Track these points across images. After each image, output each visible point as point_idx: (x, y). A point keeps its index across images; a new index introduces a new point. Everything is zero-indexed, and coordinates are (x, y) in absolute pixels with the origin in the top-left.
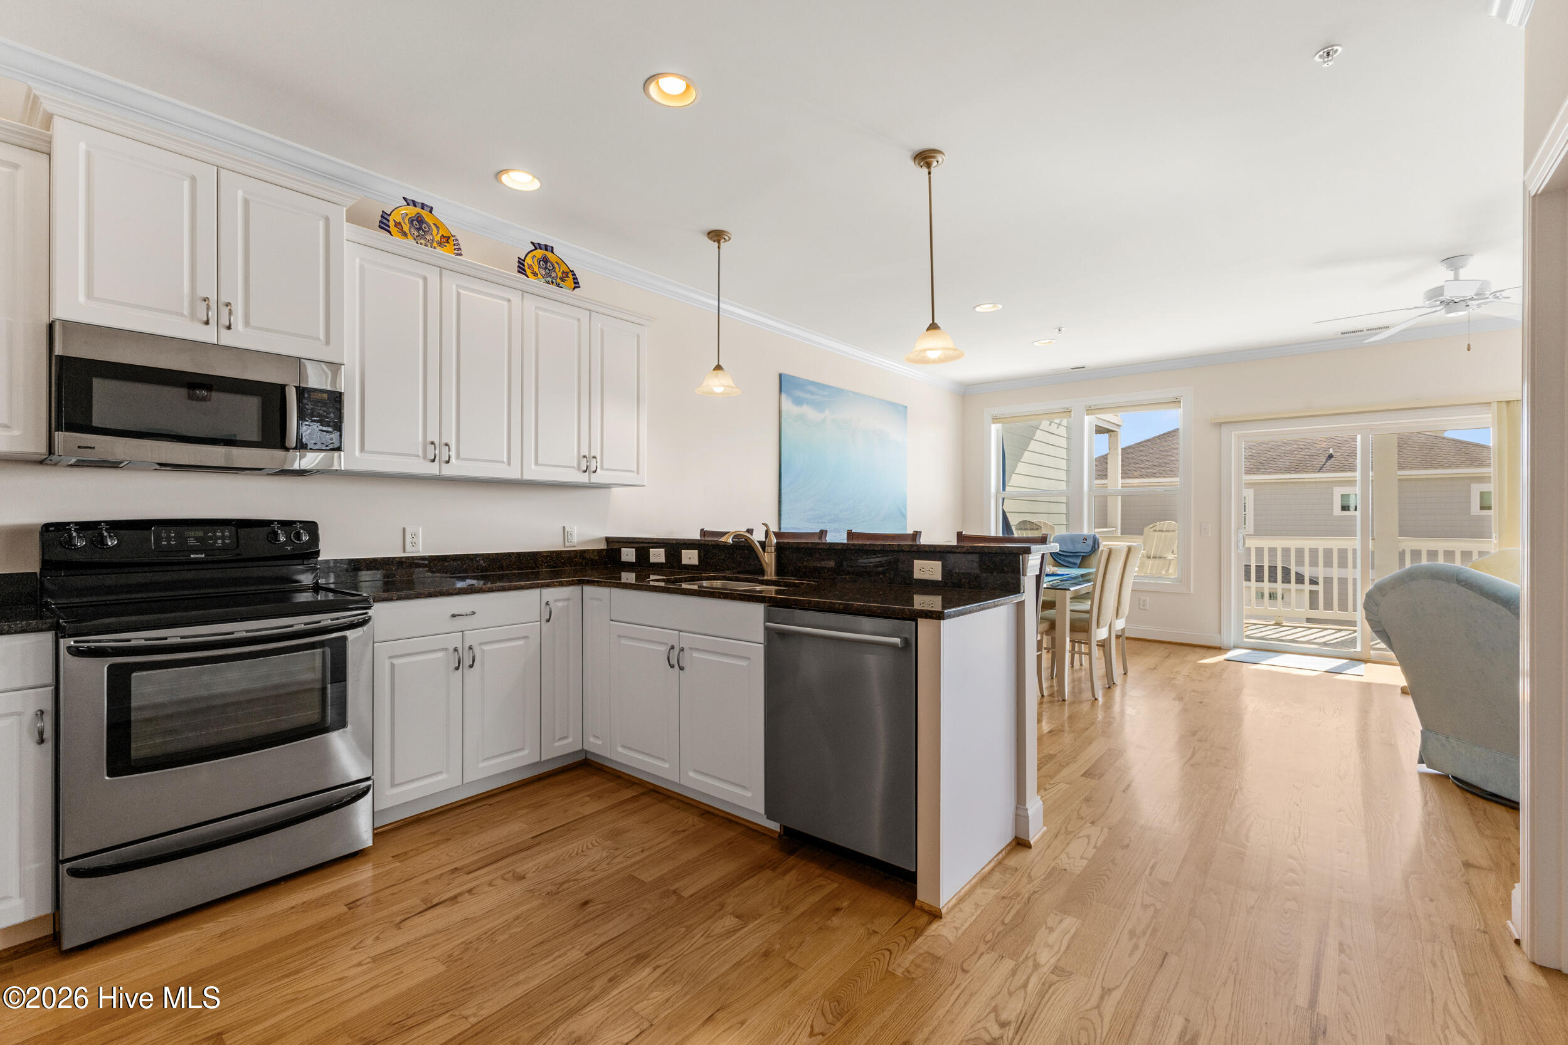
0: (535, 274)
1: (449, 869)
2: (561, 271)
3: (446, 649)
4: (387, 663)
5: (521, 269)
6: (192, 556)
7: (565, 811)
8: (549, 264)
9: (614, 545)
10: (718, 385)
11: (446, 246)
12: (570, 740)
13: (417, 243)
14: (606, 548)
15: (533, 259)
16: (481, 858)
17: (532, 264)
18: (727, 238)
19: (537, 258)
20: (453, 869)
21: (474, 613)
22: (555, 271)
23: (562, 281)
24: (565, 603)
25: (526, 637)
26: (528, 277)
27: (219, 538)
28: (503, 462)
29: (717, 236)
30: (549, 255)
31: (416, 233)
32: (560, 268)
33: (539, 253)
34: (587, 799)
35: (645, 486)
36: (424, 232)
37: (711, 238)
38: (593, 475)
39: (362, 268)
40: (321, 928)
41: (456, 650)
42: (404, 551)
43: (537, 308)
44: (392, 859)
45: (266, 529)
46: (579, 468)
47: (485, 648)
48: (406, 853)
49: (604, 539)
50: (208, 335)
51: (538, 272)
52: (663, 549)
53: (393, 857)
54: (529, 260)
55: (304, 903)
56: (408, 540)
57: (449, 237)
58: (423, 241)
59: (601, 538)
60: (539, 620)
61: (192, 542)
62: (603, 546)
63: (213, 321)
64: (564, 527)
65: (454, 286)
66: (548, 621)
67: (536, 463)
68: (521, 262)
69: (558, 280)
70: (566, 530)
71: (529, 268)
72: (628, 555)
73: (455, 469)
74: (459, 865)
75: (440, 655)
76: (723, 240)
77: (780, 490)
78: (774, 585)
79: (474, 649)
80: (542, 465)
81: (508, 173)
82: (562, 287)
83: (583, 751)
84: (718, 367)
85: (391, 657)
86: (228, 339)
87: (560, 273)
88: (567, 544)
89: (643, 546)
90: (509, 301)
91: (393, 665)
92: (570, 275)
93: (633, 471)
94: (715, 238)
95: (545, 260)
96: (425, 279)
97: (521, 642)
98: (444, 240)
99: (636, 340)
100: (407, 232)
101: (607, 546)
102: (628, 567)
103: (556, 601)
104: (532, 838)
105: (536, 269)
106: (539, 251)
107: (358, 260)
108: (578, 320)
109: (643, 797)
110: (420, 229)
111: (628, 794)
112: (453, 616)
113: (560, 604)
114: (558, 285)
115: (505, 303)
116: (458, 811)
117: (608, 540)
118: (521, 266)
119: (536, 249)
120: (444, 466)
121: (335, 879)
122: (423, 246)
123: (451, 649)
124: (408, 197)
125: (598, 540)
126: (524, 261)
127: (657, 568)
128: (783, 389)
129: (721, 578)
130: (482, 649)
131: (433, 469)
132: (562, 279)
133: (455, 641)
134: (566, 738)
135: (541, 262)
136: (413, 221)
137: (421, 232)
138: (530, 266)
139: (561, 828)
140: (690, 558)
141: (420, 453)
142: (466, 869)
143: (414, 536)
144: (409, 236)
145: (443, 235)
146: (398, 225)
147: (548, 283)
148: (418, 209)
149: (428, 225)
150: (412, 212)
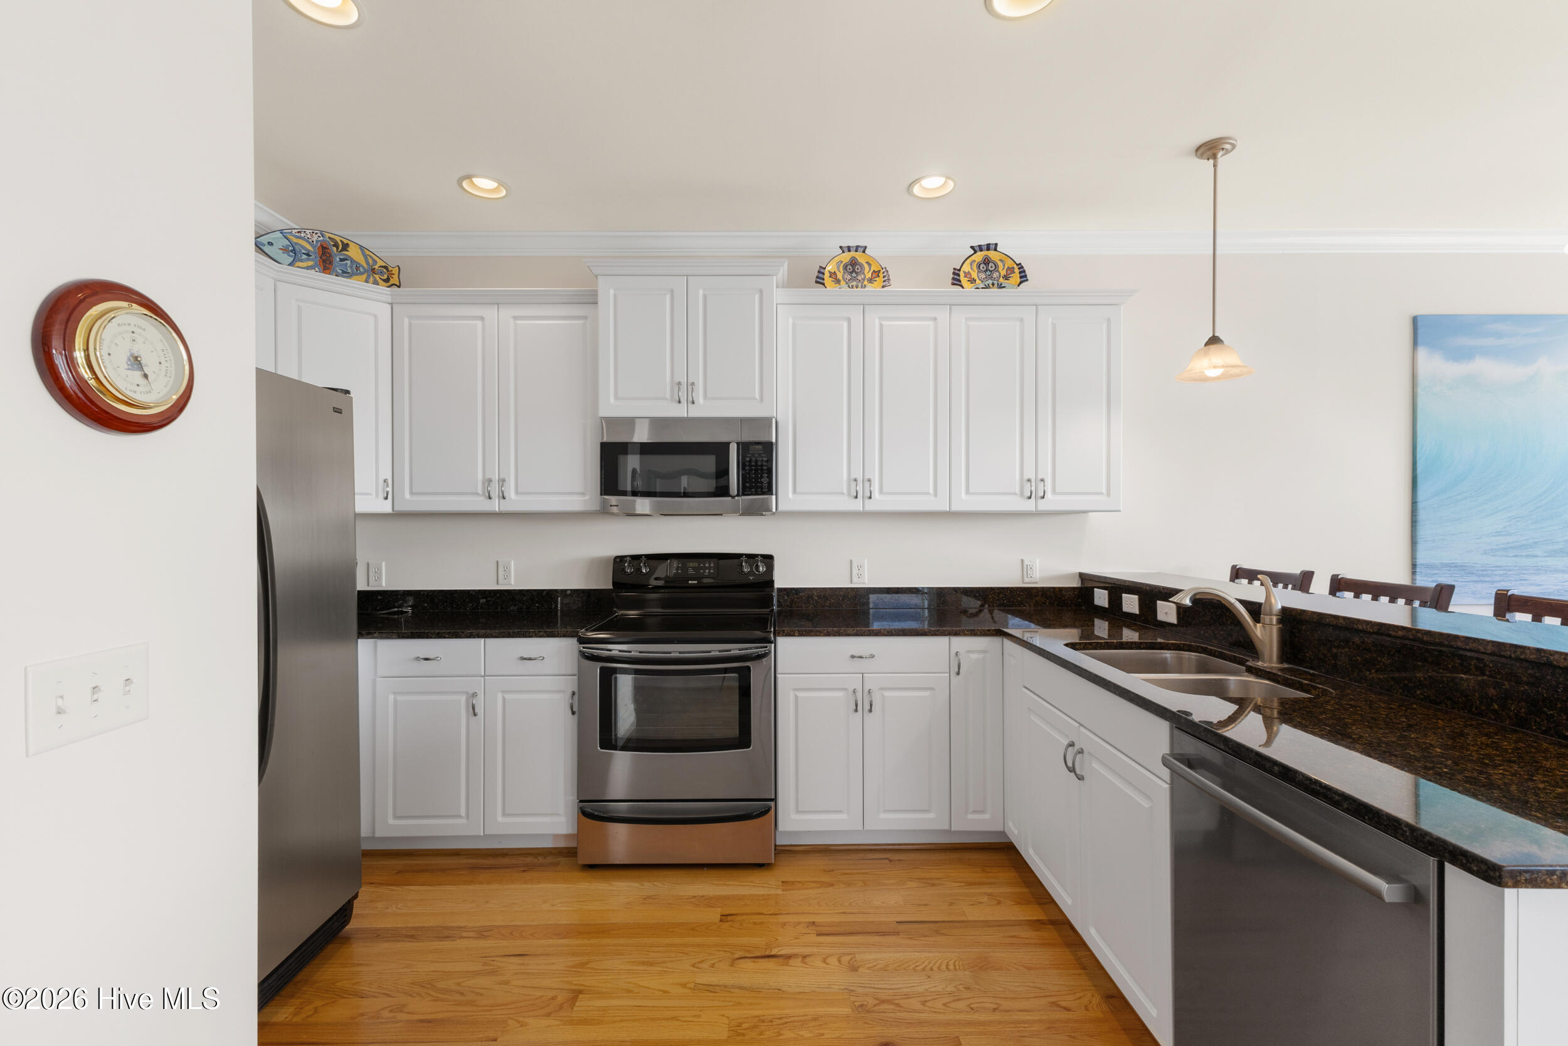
0: (973, 281)
1: (807, 920)
2: (1006, 268)
3: (846, 689)
4: (792, 694)
5: (956, 281)
6: (690, 582)
7: (951, 904)
8: (990, 265)
9: (1088, 583)
10: (1212, 365)
11: (876, 281)
12: (987, 816)
13: (849, 287)
14: (1079, 585)
15: (971, 265)
16: (841, 922)
17: (971, 271)
18: (1228, 146)
19: (976, 263)
20: (809, 923)
21: (872, 656)
22: (998, 271)
23: (1006, 279)
24: (981, 656)
25: (932, 689)
26: (963, 288)
27: (707, 568)
28: (929, 493)
29: (1210, 150)
30: (992, 254)
31: (849, 277)
32: (1004, 265)
33: (979, 256)
34: (985, 899)
35: (1120, 511)
36: (857, 273)
37: (1201, 157)
38: (1041, 502)
39: (794, 326)
40: (693, 929)
41: (854, 691)
42: (851, 583)
43: (967, 319)
44: (781, 884)
45: (736, 561)
46: (1022, 494)
47: (887, 694)
48: (793, 883)
49: (1078, 576)
50: (680, 411)
51: (976, 278)
52: (1137, 597)
53: (783, 882)
54: (966, 268)
55: (703, 896)
56: (855, 571)
57: (880, 271)
58: (854, 283)
59: (1076, 573)
60: (948, 671)
61: (691, 571)
62: (1076, 583)
63: (684, 400)
64: (1022, 560)
65: (877, 321)
66: (958, 673)
67: (968, 492)
68: (956, 273)
69: (1001, 280)
70: (1025, 564)
71: (965, 276)
72: (1101, 598)
73: (879, 503)
74: (819, 920)
75: (840, 694)
76: (1220, 154)
77: (1414, 503)
78: (1268, 679)
79: (873, 694)
80: (973, 494)
81: (920, 181)
82: (1004, 287)
83: (1003, 833)
84: (1214, 340)
85: (795, 690)
86: (695, 412)
87: (1005, 270)
88: (1026, 580)
89: (1117, 588)
90: (935, 319)
91: (796, 698)
92: (1017, 270)
93: (1102, 494)
94: (1209, 153)
95: (987, 261)
96: (849, 320)
97: (926, 694)
98: (874, 275)
99: (1105, 326)
100: (841, 278)
101: (1082, 584)
102: (1101, 612)
103: (968, 652)
104: (897, 922)
105: (974, 275)
106: (979, 253)
107: (791, 320)
108: (1021, 320)
109: (1051, 927)
110: (854, 271)
111: (1036, 914)
112: (853, 657)
113: (974, 656)
114: (1000, 287)
115: (931, 323)
116: (861, 855)
117: (1083, 577)
118: (956, 277)
119: (975, 252)
120: (867, 501)
121: (733, 883)
122: (855, 289)
123: (851, 690)
124: (845, 244)
125: (1070, 576)
126: (959, 270)
127: (1130, 620)
128: (1420, 339)
129: (1200, 650)
130: (882, 694)
131: (857, 506)
132: (1006, 278)
133: (855, 682)
134: (982, 812)
135: (981, 266)
136: (847, 266)
137: (854, 275)
138: (967, 274)
139: (932, 925)
140: (1166, 613)
141: (845, 491)
142: (819, 929)
143: (860, 567)
144: (843, 283)
145: (874, 271)
146: (833, 274)
147: (987, 287)
148: (853, 254)
149: (861, 265)
150: (846, 257)
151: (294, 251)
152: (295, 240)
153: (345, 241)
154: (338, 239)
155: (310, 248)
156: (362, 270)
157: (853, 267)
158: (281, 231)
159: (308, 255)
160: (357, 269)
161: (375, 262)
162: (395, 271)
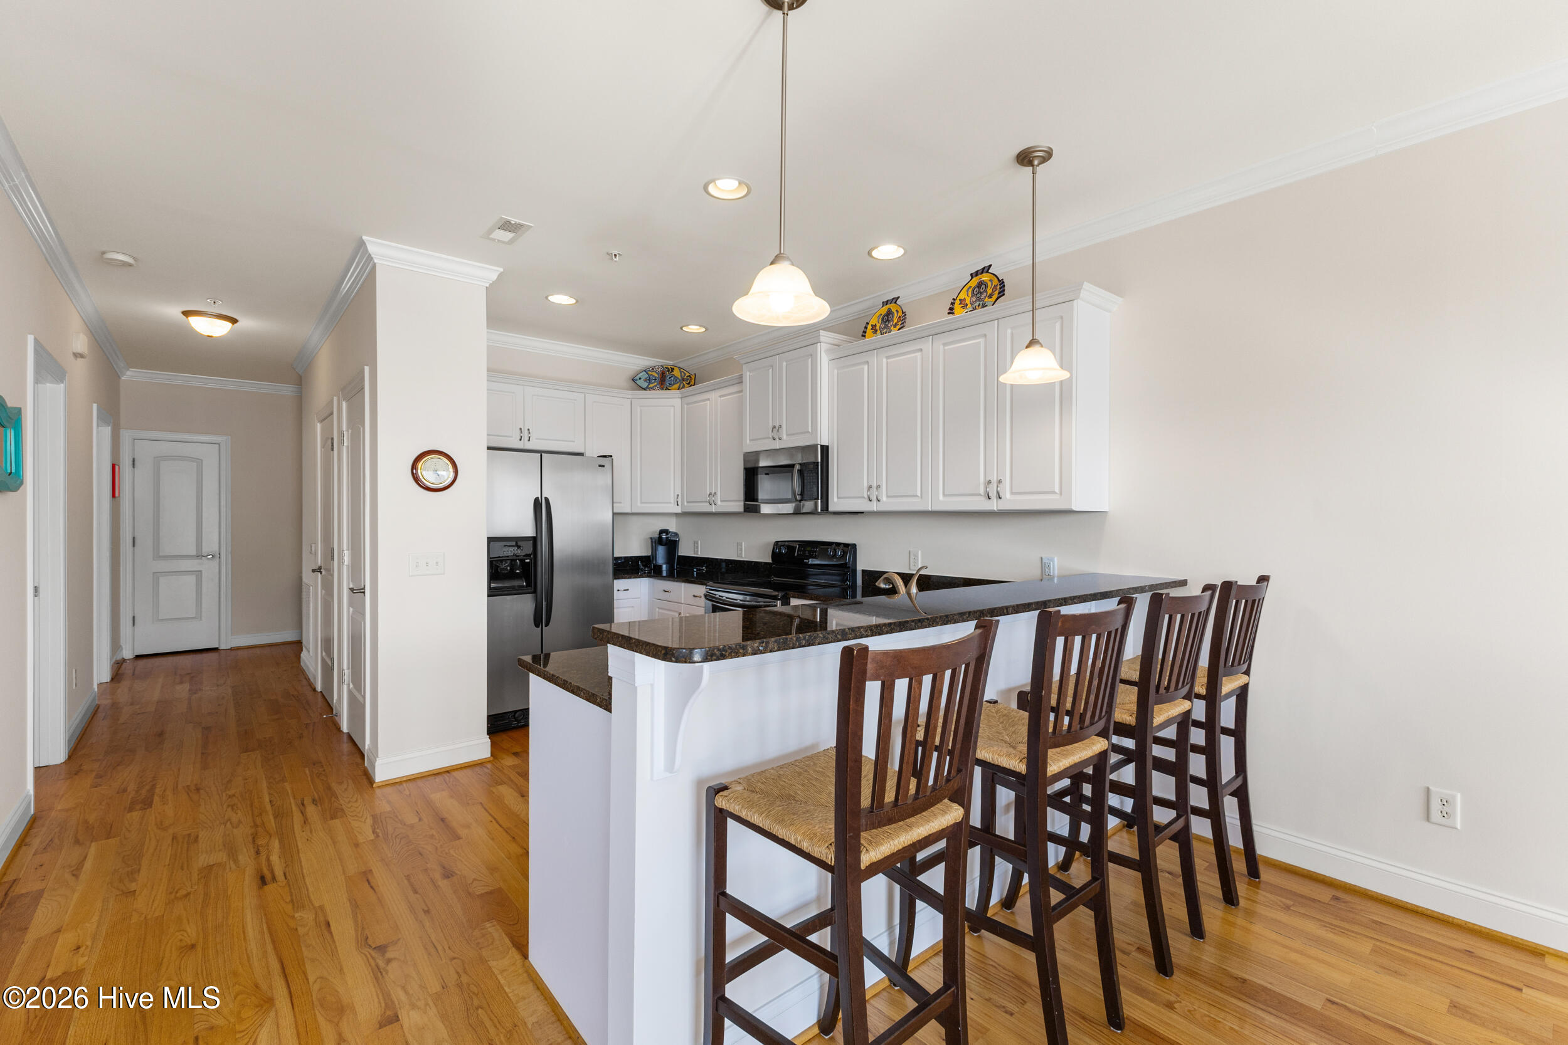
0: (965, 306)
2: (993, 287)
5: (951, 310)
6: (805, 561)
8: (982, 287)
11: (899, 324)
13: (882, 334)
15: (967, 291)
17: (966, 297)
19: (972, 288)
22: (986, 291)
23: (990, 298)
26: (951, 315)
27: (814, 552)
28: (917, 496)
30: (984, 277)
31: (883, 326)
32: (991, 284)
33: (975, 282)
36: (889, 321)
43: (944, 344)
45: (828, 547)
51: (968, 303)
54: (963, 295)
57: (903, 315)
58: (886, 330)
61: (807, 553)
63: (776, 437)
64: (1041, 558)
68: (953, 302)
69: (987, 299)
71: (960, 304)
82: (986, 306)
86: (781, 445)
87: (992, 289)
92: (998, 286)
95: (980, 284)
96: (868, 363)
98: (899, 320)
99: (1058, 325)
100: (878, 328)
105: (968, 300)
106: (975, 279)
110: (887, 320)
114: (983, 306)
115: (919, 354)
118: (952, 306)
119: (972, 278)
120: (878, 503)
122: (886, 335)
124: (885, 300)
126: (956, 299)
131: (872, 507)
132: (991, 296)
135: (976, 290)
136: (884, 317)
137: (887, 323)
138: (962, 301)
141: (866, 495)
144: (878, 332)
145: (900, 317)
146: (874, 327)
147: (974, 309)
148: (888, 306)
149: (893, 314)
150: (884, 310)
151: (649, 380)
152: (650, 373)
153: (672, 367)
154: (669, 367)
155: (656, 375)
156: (678, 380)
157: (887, 317)
158: (645, 371)
159: (655, 380)
160: (676, 381)
161: (685, 374)
162: (693, 377)
